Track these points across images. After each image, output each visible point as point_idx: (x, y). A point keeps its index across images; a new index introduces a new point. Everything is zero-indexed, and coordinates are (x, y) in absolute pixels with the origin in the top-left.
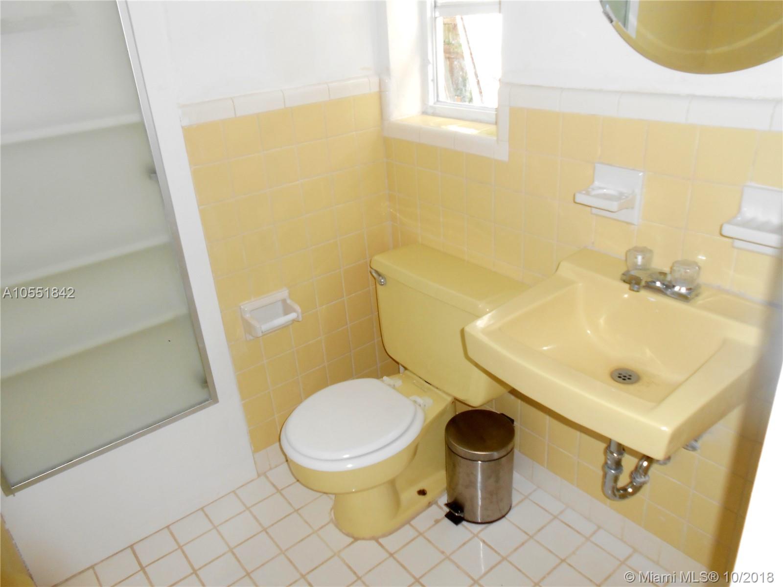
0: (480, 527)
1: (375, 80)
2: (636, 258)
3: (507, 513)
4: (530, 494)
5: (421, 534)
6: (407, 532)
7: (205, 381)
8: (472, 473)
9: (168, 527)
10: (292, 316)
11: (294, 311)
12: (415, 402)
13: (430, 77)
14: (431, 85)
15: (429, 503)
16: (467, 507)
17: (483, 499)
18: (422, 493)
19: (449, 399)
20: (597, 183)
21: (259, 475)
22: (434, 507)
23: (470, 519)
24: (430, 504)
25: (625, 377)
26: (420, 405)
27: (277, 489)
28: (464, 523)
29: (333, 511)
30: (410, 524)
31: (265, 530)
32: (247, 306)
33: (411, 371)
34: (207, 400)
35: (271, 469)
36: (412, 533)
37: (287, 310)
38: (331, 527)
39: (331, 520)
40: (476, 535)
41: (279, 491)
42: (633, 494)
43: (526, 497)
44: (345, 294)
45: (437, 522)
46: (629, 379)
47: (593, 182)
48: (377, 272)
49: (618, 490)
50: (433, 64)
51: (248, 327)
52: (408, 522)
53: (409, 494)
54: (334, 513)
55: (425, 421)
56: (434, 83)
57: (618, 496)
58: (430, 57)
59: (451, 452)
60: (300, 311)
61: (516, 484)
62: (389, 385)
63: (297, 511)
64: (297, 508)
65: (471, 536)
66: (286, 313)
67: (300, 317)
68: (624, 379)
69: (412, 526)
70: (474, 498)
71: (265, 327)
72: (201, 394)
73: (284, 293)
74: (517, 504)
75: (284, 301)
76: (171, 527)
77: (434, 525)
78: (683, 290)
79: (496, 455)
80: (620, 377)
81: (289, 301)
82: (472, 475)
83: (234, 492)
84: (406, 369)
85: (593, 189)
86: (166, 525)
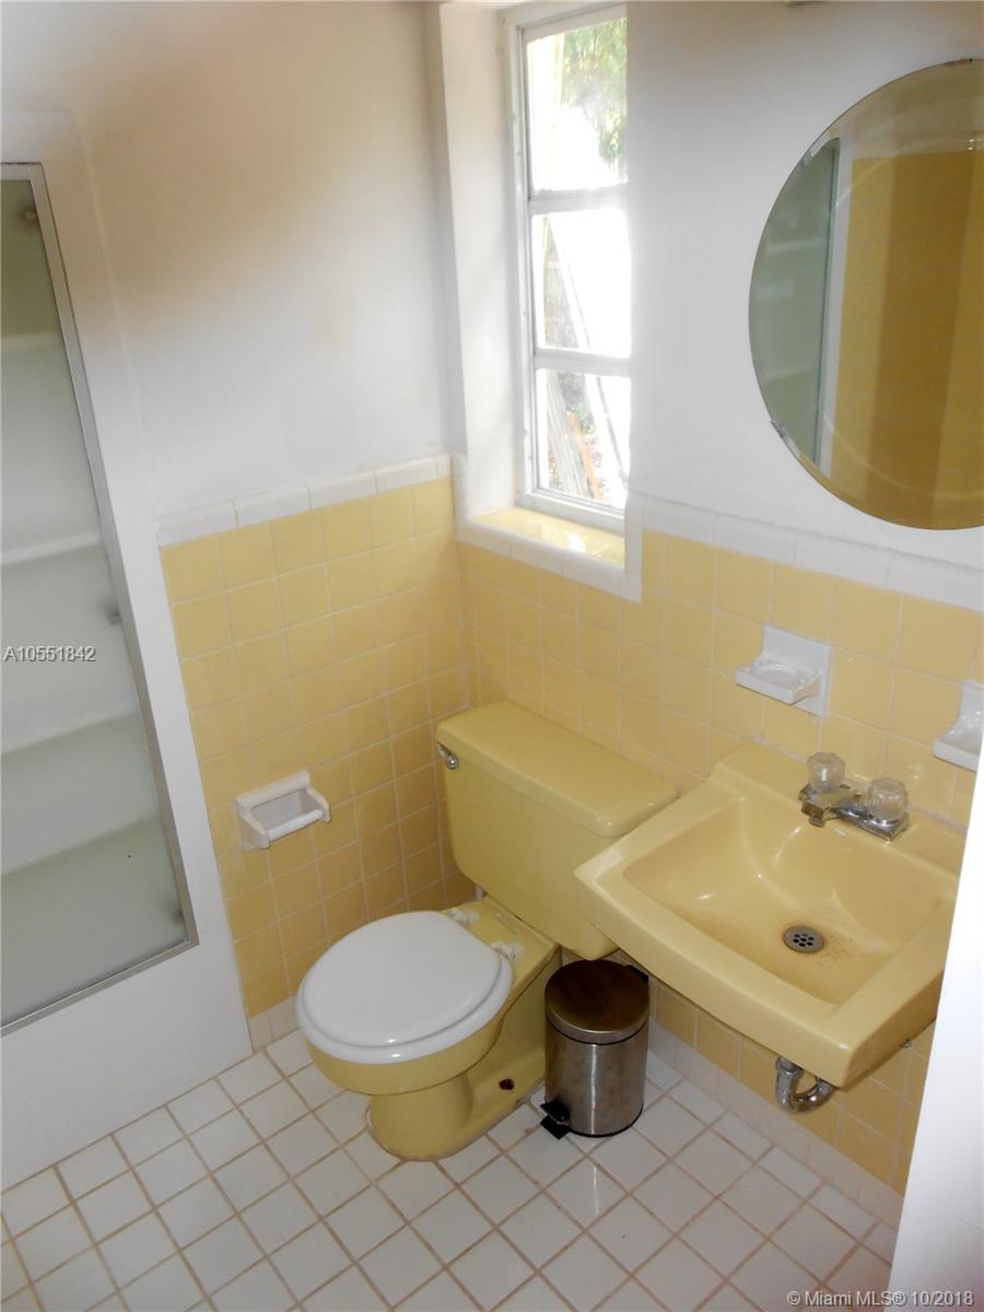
0: (594, 1142)
1: (444, 460)
2: (820, 772)
3: (634, 1122)
4: (671, 1089)
5: (503, 1152)
6: (482, 1150)
7: (180, 913)
8: (583, 1062)
9: (112, 1135)
10: (315, 815)
11: (317, 806)
12: (498, 951)
13: (527, 453)
14: (528, 463)
15: (517, 1102)
16: (575, 1112)
17: (598, 1099)
18: (507, 1085)
19: (551, 946)
20: (766, 655)
21: (255, 1051)
22: (524, 1108)
23: (579, 1130)
24: (518, 1104)
25: (804, 940)
26: (507, 957)
27: (283, 1075)
28: (570, 1135)
29: (369, 1114)
30: (487, 1136)
31: (263, 1142)
32: (247, 799)
33: (492, 898)
34: (183, 941)
35: (274, 1041)
36: (491, 1151)
37: (308, 805)
38: (366, 1137)
39: (367, 1128)
40: (587, 1156)
41: (286, 1078)
42: (819, 1103)
43: (665, 1094)
44: (394, 775)
45: (529, 1132)
46: (810, 944)
47: (761, 650)
48: (444, 748)
49: (797, 1097)
50: (532, 436)
51: (248, 832)
52: (484, 1132)
53: (487, 1087)
54: (371, 1115)
55: (513, 982)
56: (532, 463)
57: (796, 1108)
58: (527, 426)
59: (552, 1028)
60: (326, 806)
61: (649, 1074)
62: (460, 922)
63: (313, 1111)
64: (313, 1107)
65: (580, 1156)
66: (306, 811)
67: (328, 816)
68: (802, 945)
69: (490, 1139)
70: (585, 1097)
71: (274, 833)
72: (173, 931)
73: (303, 779)
74: (650, 1106)
75: (303, 791)
76: (116, 1135)
77: (523, 1138)
78: (884, 824)
79: (619, 1035)
80: (796, 941)
81: (311, 792)
82: (584, 1062)
83: (215, 1078)
84: (485, 894)
85: (761, 664)
86: (109, 1132)
